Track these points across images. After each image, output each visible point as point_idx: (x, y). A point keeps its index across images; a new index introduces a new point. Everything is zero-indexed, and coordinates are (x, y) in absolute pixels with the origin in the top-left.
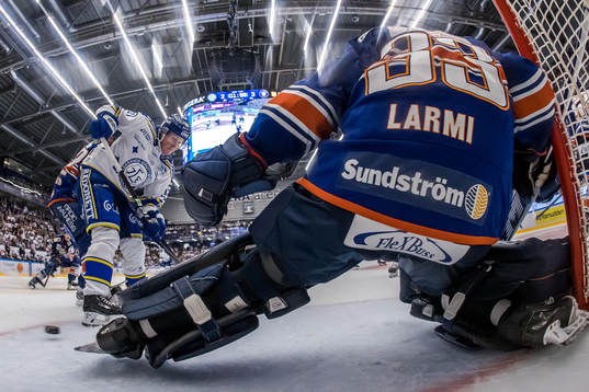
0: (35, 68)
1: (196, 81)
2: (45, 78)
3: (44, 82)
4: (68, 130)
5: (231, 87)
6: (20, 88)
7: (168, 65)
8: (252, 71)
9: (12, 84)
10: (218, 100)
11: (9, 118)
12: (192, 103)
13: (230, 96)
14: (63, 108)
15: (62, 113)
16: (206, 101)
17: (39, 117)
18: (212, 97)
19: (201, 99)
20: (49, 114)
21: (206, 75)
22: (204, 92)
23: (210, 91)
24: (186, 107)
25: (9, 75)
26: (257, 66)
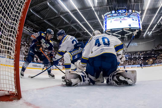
0: (56, 2)
1: (108, 6)
2: (59, 5)
3: (58, 6)
4: (66, 22)
5: (120, 9)
6: (50, 8)
7: (99, 1)
8: (126, 4)
9: (48, 7)
10: (115, 13)
11: (46, 18)
12: (107, 14)
13: (119, 12)
14: (64, 15)
15: (64, 16)
16: (111, 13)
17: (56, 17)
18: (113, 12)
19: (110, 13)
20: (60, 17)
21: (112, 4)
22: (111, 10)
23: (112, 10)
24: (105, 15)
25: (47, 4)
26: (128, 2)
